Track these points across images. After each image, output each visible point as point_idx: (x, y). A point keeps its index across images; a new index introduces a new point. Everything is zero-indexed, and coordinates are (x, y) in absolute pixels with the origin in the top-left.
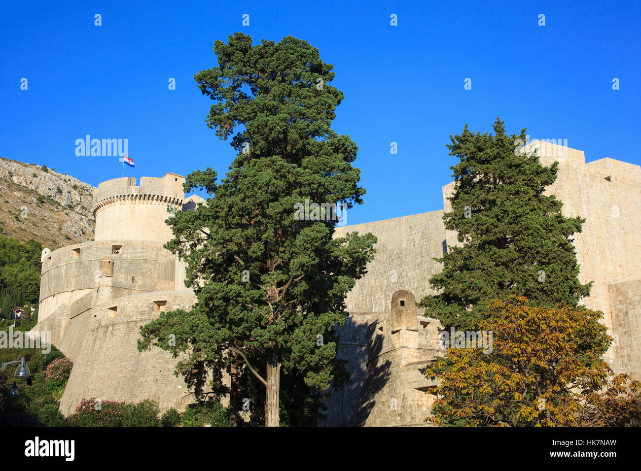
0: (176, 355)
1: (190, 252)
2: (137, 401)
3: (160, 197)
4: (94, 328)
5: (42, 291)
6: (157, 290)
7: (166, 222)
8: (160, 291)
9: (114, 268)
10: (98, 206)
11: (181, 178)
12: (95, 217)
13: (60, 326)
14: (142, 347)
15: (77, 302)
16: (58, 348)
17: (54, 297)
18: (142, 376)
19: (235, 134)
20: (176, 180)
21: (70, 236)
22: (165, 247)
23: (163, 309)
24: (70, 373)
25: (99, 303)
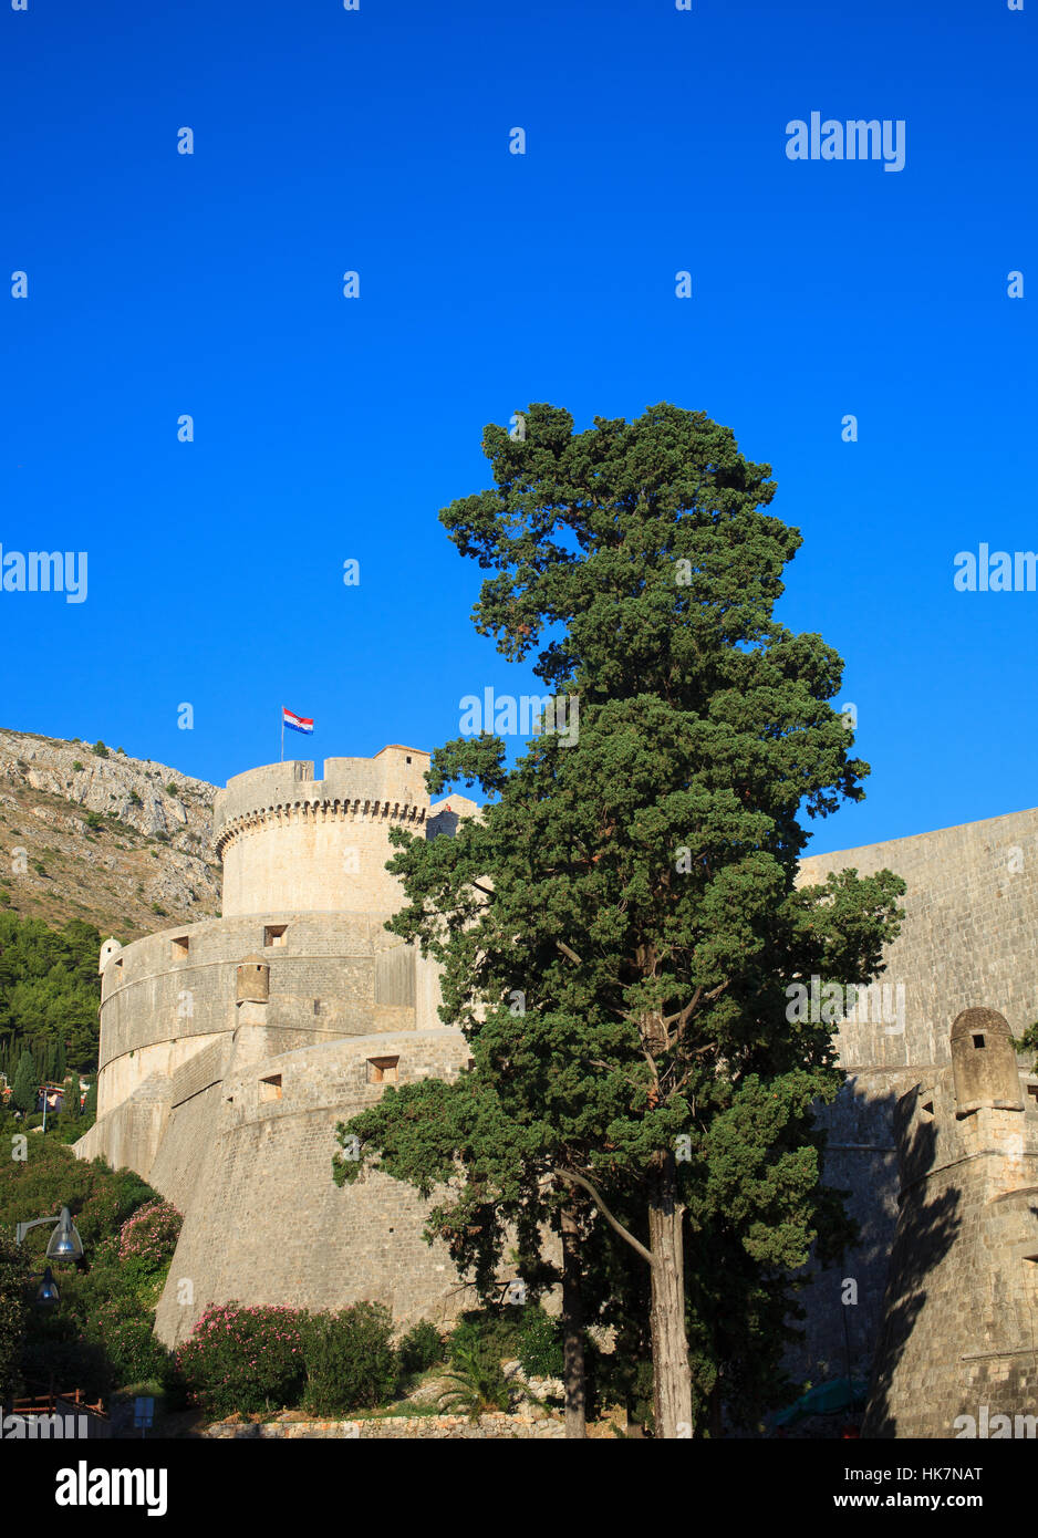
0: (426, 1192)
1: (448, 936)
2: (337, 1306)
3: (373, 804)
4: (228, 1128)
5: (104, 1043)
6: (375, 1032)
7: (389, 866)
8: (381, 1032)
9: (271, 980)
10: (227, 832)
11: (419, 755)
12: (220, 859)
13: (148, 1127)
14: (345, 1173)
15: (187, 1066)
16: (146, 1181)
17: (132, 1056)
18: (348, 1244)
19: (544, 647)
20: (409, 760)
21: (165, 907)
22: (388, 927)
23: (390, 1076)
24: (176, 1240)
25: (238, 1067)
